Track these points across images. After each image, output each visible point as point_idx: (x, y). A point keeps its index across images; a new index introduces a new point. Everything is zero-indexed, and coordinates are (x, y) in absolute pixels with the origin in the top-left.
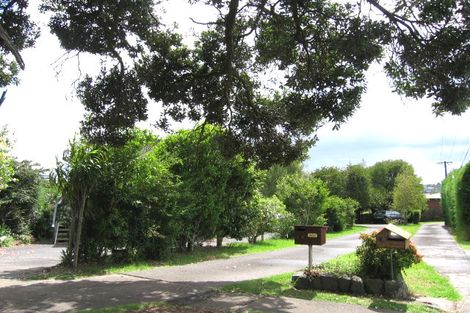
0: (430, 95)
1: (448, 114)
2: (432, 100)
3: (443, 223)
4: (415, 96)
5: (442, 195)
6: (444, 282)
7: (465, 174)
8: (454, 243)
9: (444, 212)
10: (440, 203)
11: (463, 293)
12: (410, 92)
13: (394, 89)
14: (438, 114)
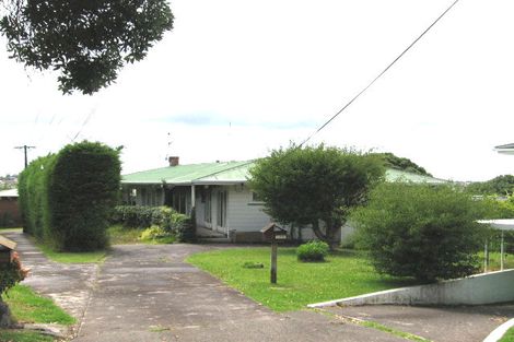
0: (58, 67)
1: (77, 93)
2: (60, 73)
3: (20, 231)
4: (38, 65)
5: (20, 192)
6: (48, 304)
7: (58, 165)
8: (43, 256)
9: (23, 216)
10: (17, 203)
11: (74, 314)
12: (32, 59)
13: (12, 54)
14: (65, 91)
